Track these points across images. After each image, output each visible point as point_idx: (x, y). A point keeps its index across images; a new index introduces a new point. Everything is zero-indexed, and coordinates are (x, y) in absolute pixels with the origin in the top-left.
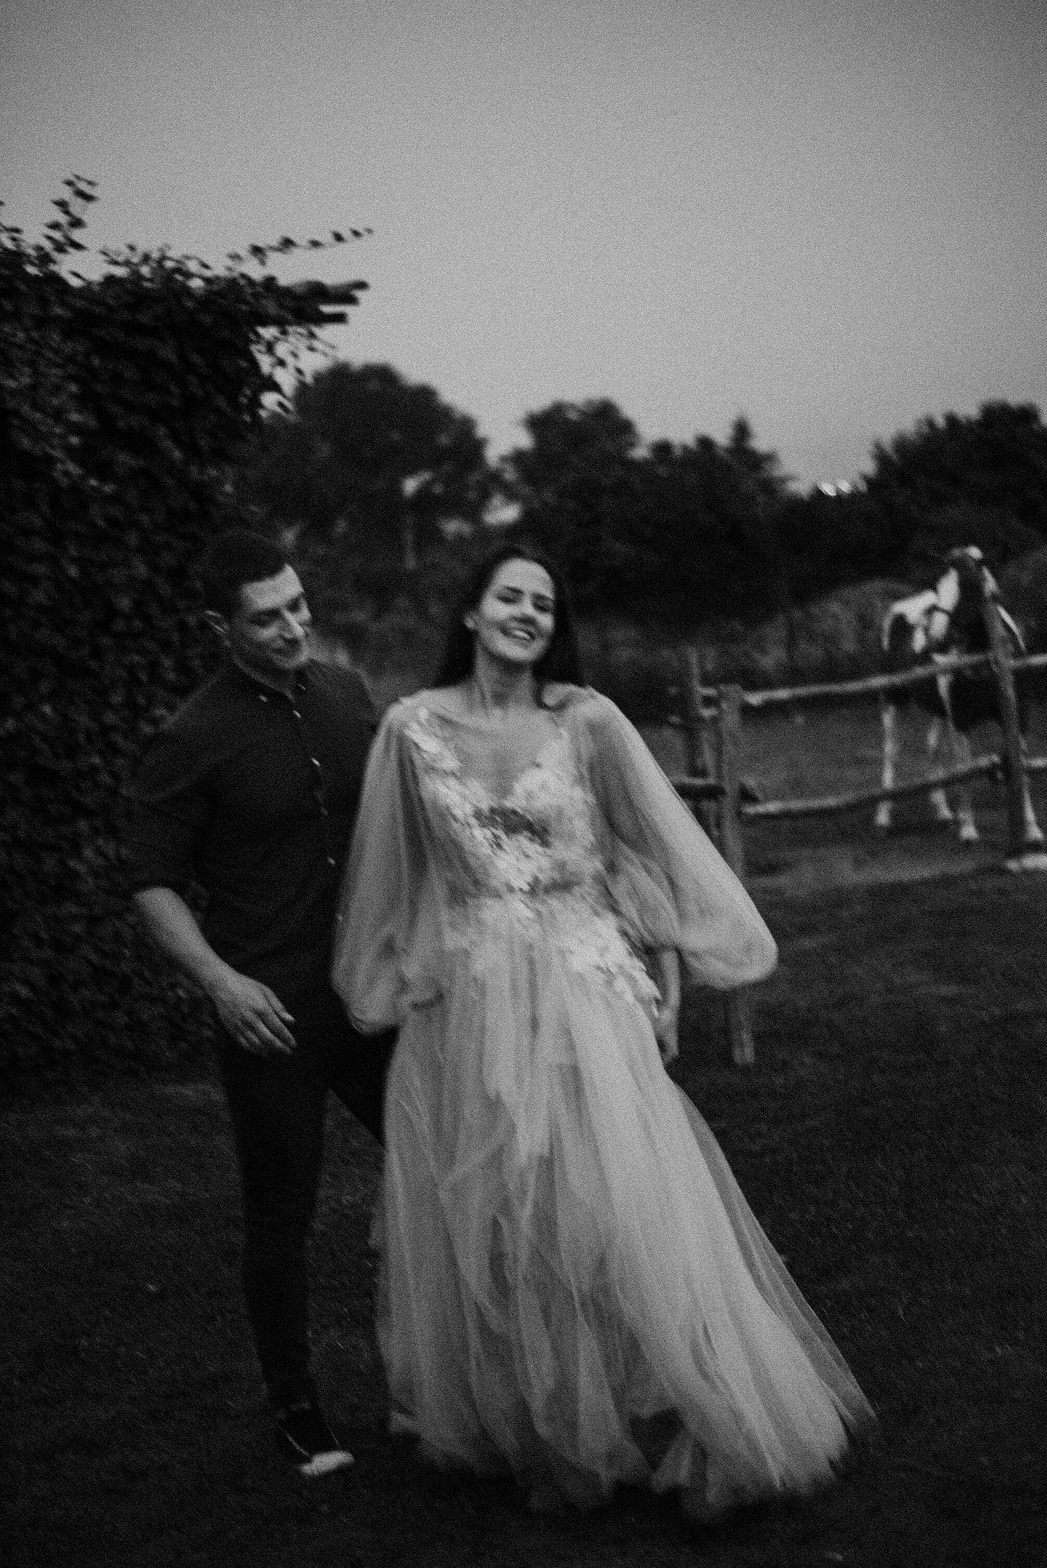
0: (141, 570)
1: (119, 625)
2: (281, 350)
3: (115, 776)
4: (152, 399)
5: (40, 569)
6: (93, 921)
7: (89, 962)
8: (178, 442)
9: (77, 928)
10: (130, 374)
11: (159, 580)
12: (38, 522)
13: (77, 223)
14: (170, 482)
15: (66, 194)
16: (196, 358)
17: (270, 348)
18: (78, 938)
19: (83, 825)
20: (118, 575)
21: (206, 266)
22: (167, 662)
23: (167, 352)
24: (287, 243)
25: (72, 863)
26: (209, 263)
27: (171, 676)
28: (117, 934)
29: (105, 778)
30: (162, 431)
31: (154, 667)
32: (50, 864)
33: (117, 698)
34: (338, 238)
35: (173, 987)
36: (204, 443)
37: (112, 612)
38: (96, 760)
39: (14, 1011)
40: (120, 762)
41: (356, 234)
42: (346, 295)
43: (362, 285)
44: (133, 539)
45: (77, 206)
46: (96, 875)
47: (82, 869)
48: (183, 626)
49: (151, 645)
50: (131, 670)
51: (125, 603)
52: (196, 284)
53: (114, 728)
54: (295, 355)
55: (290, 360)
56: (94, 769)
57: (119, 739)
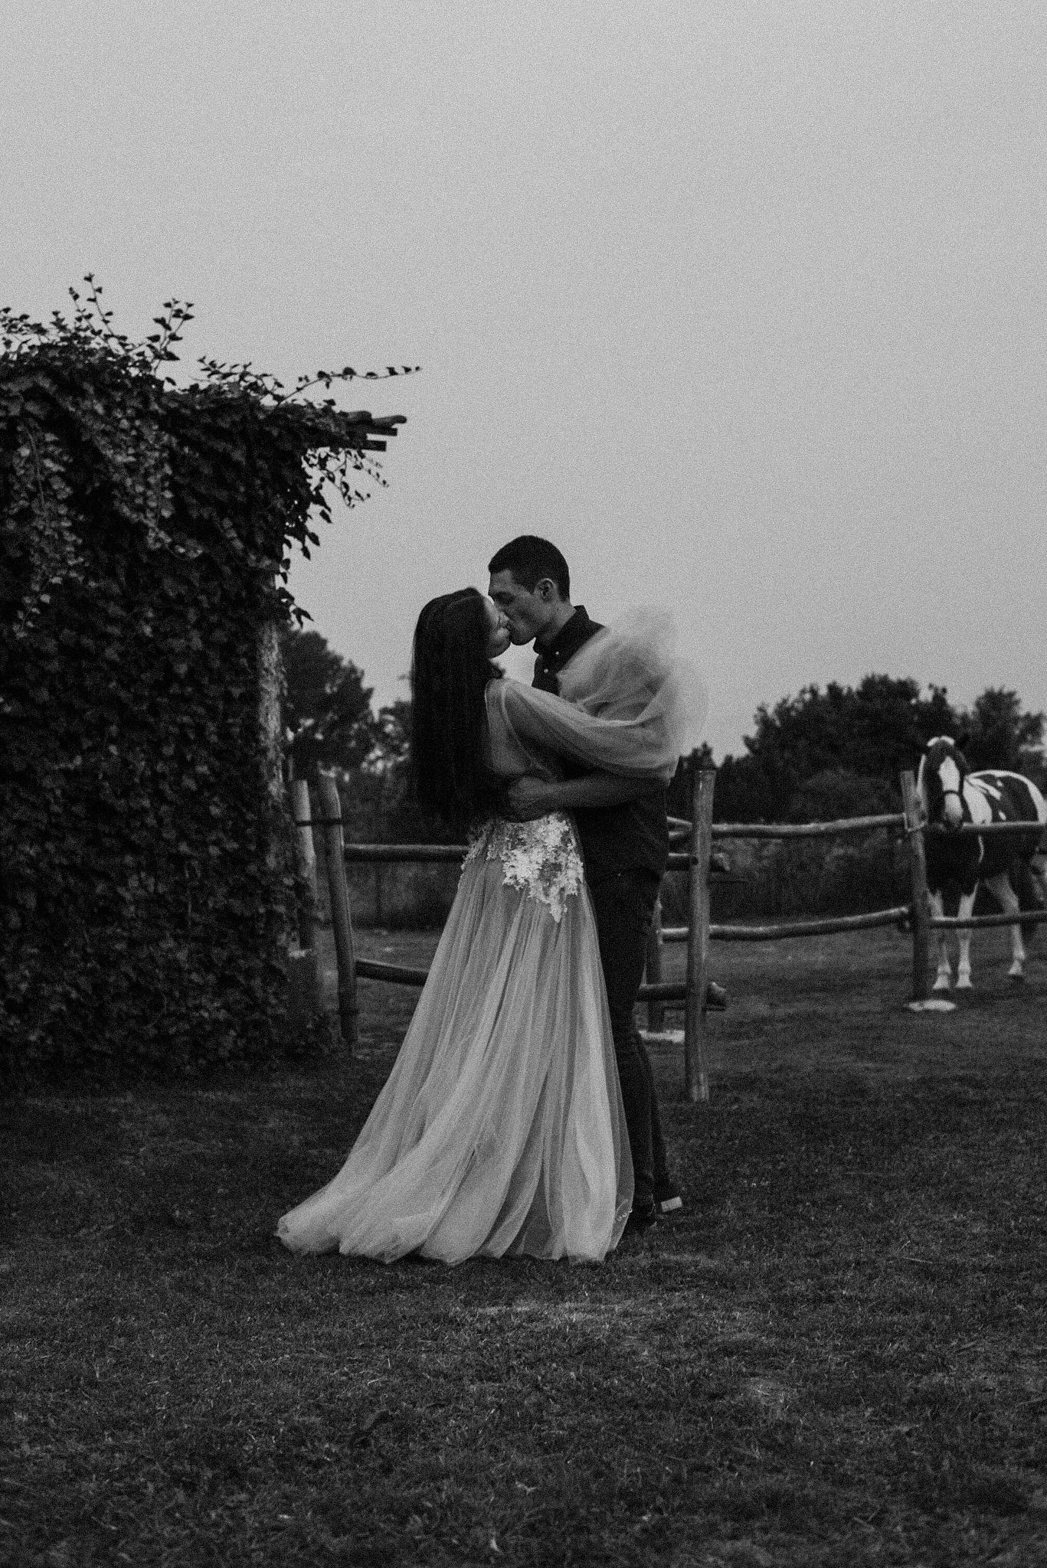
0: (197, 643)
1: (174, 689)
2: (332, 465)
3: (160, 820)
4: (223, 495)
5: (115, 630)
6: (133, 943)
7: (127, 977)
8: (240, 537)
9: (120, 946)
10: (206, 470)
11: (212, 654)
12: (116, 589)
13: (174, 338)
14: (227, 570)
15: (167, 314)
16: (260, 463)
17: (323, 463)
18: (120, 954)
19: (129, 859)
20: (178, 644)
21: (280, 386)
22: (212, 727)
23: (238, 456)
24: (349, 372)
25: (121, 890)
26: (282, 383)
27: (214, 738)
28: (152, 958)
29: (150, 821)
30: (227, 523)
31: (200, 729)
32: (100, 888)
33: (169, 750)
34: (392, 372)
35: (198, 1008)
36: (259, 541)
37: (171, 676)
38: (146, 803)
39: (64, 1008)
40: (164, 808)
41: (407, 370)
42: (388, 427)
43: (402, 420)
44: (192, 615)
45: (175, 323)
46: (137, 902)
47: (128, 896)
48: (227, 697)
49: (201, 710)
50: (182, 726)
51: (182, 669)
52: (268, 401)
53: (163, 776)
54: (343, 472)
55: (338, 475)
56: (144, 810)
57: (165, 787)
